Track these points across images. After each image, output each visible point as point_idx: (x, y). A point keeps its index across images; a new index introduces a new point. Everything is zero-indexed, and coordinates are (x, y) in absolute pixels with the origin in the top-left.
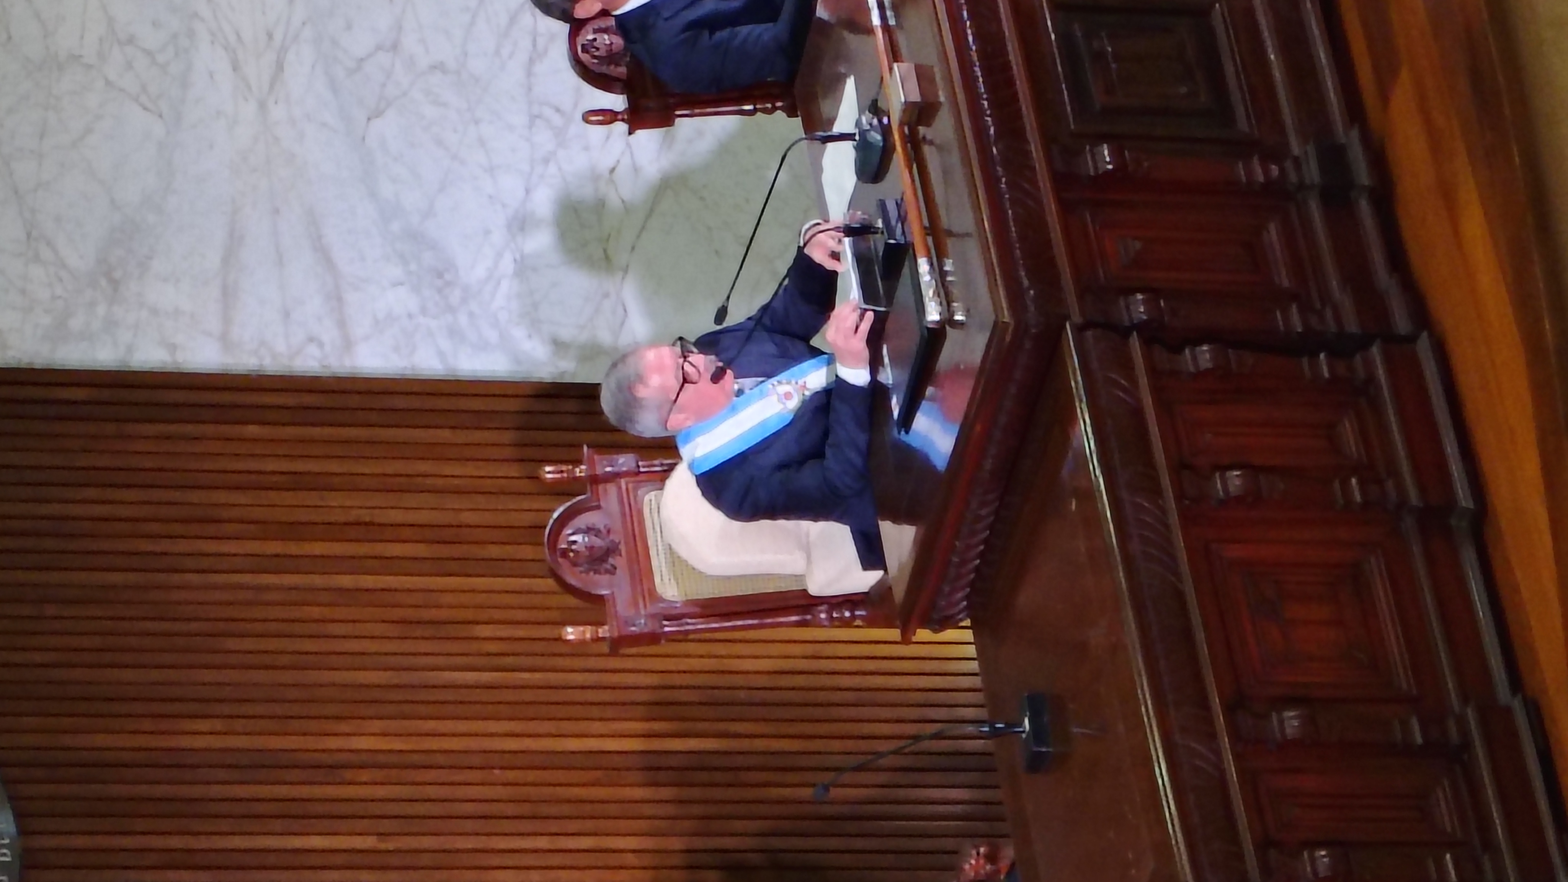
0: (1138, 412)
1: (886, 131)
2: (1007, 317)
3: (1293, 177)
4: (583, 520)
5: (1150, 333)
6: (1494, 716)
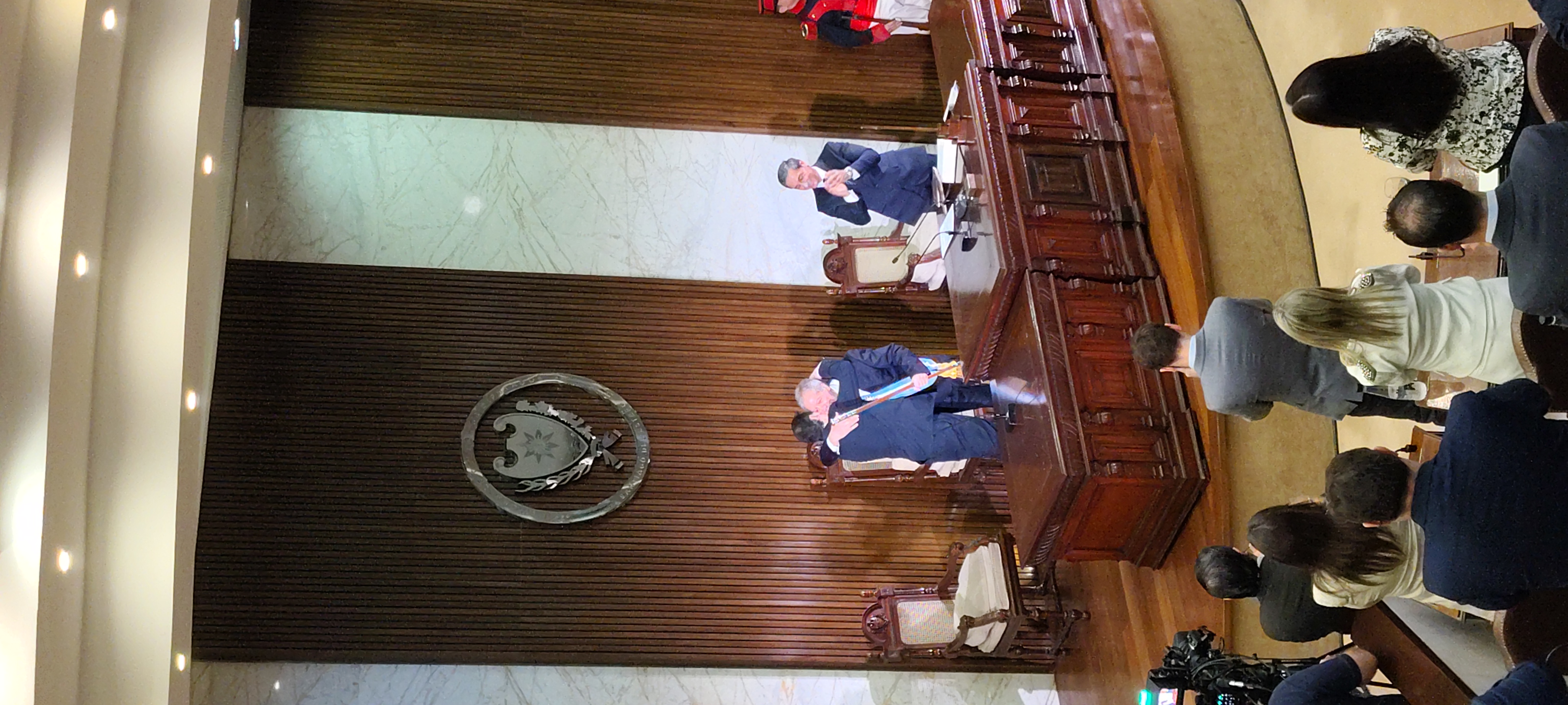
0: (1052, 303)
2: (1005, 268)
3: (1112, 217)
5: (1058, 274)
6: (1179, 418)
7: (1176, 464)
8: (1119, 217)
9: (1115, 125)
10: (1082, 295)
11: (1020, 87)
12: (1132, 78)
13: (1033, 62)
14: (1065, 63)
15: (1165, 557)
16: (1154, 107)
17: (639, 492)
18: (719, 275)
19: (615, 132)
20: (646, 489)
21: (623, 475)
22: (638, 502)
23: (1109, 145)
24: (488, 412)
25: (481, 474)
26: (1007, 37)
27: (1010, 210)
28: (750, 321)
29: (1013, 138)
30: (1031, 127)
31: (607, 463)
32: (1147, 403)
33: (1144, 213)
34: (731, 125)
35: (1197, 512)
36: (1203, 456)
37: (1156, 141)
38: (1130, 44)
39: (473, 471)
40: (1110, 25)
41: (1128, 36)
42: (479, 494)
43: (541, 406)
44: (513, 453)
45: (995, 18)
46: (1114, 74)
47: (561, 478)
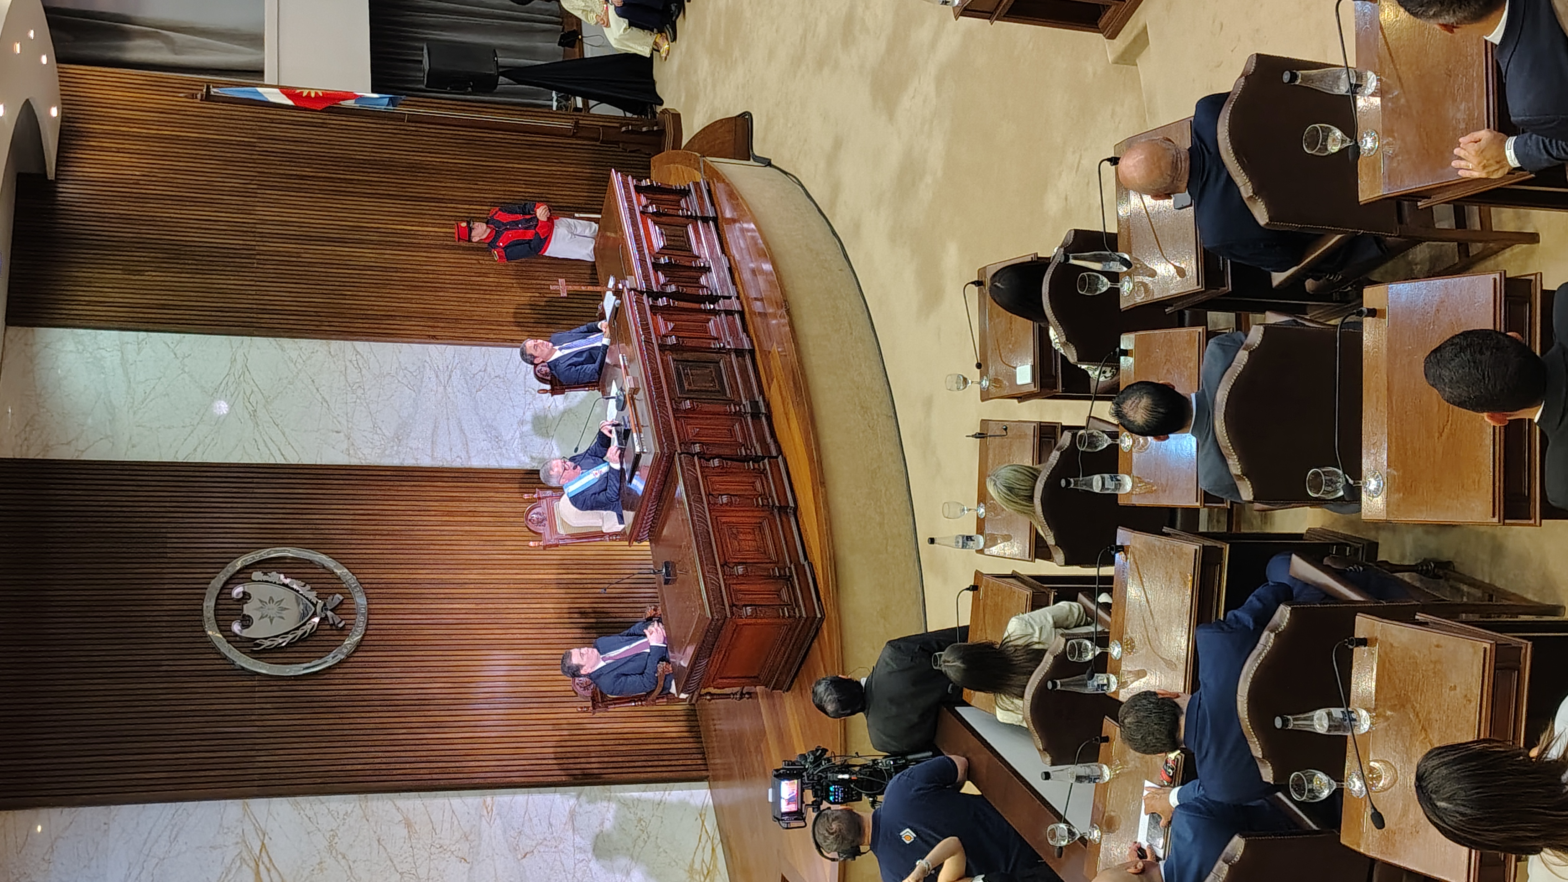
0: (697, 480)
1: (625, 396)
2: (659, 451)
3: (743, 410)
4: (535, 511)
5: (701, 455)
6: (799, 567)
7: (798, 606)
8: (749, 410)
9: (743, 336)
10: (723, 471)
11: (667, 307)
12: (756, 299)
13: (678, 287)
14: (703, 287)
15: (792, 682)
16: (774, 322)
17: (359, 646)
18: (426, 462)
19: (336, 345)
20: (364, 643)
21: (344, 632)
22: (356, 655)
23: (740, 353)
24: (226, 583)
25: (220, 636)
26: (656, 266)
27: (662, 405)
28: (453, 499)
29: (663, 348)
30: (677, 338)
31: (331, 621)
32: (774, 558)
33: (768, 406)
34: (433, 338)
35: (815, 644)
36: (819, 599)
37: (775, 349)
38: (753, 272)
39: (213, 633)
40: (737, 257)
41: (752, 265)
42: (219, 653)
43: (274, 576)
44: (249, 616)
45: (646, 251)
46: (742, 296)
47: (291, 637)
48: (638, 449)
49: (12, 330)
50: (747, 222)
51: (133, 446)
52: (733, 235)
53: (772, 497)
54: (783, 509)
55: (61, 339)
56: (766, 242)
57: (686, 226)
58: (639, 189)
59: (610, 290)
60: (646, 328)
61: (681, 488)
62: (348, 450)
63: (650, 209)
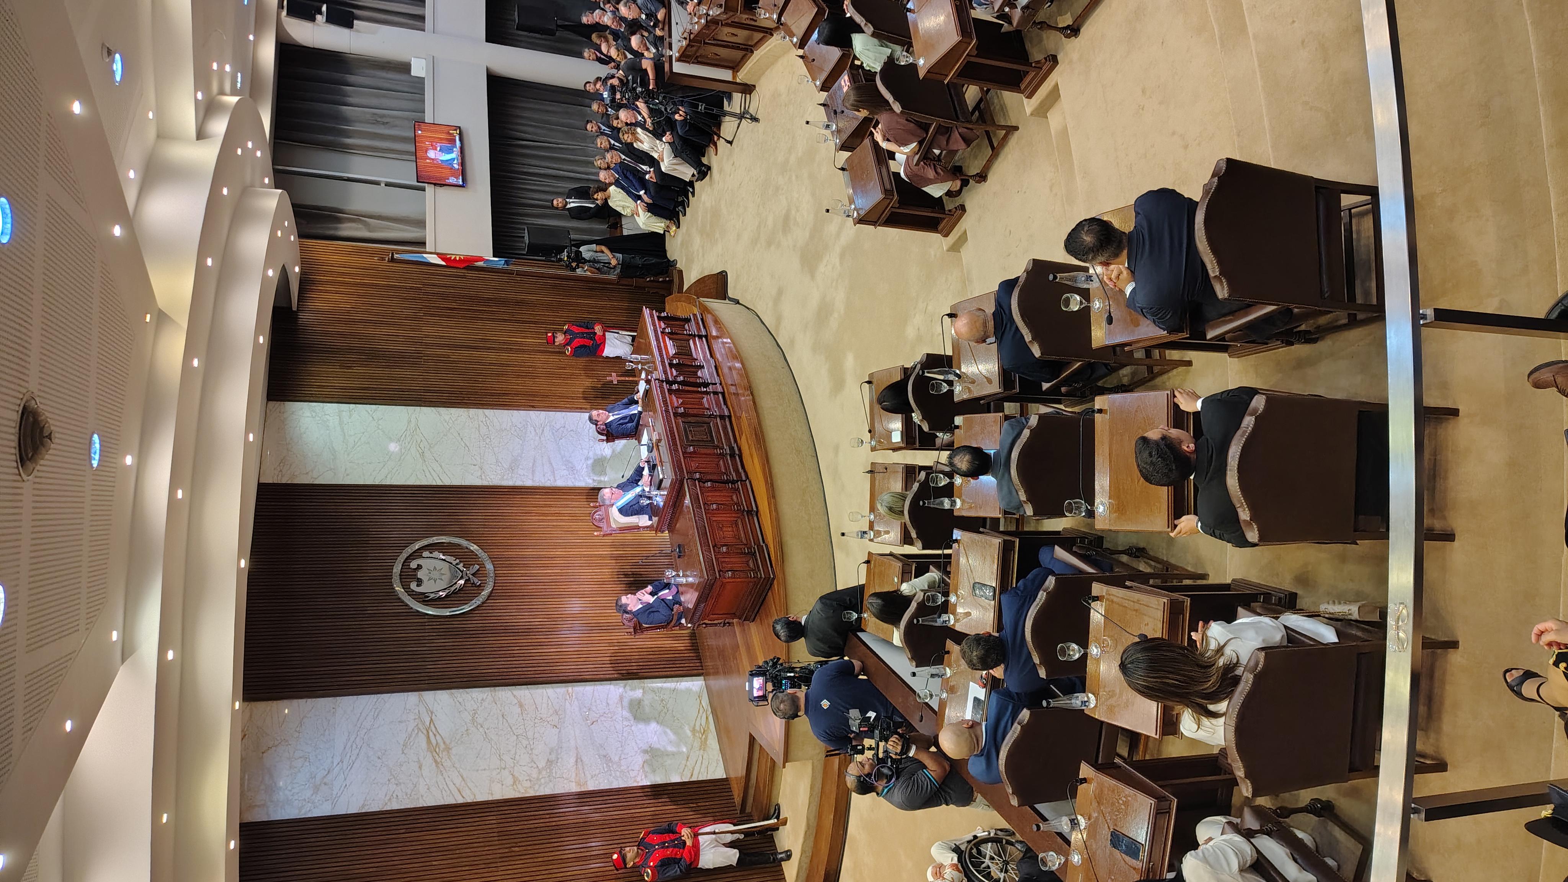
0: (697, 494)
1: (652, 443)
2: (674, 477)
3: (725, 452)
5: (700, 480)
6: (760, 548)
7: (759, 570)
8: (728, 452)
9: (724, 407)
10: (713, 490)
11: (678, 390)
12: (732, 385)
13: (684, 377)
14: (700, 377)
15: (756, 616)
16: (743, 398)
17: (489, 596)
18: (529, 483)
19: (473, 412)
20: (492, 595)
21: (480, 587)
22: (488, 601)
23: (722, 417)
24: (407, 559)
25: (403, 590)
26: (671, 365)
27: (676, 450)
28: (546, 506)
29: (676, 414)
30: (685, 408)
31: (472, 582)
32: (745, 541)
33: (740, 450)
34: (533, 407)
35: (770, 593)
36: (771, 566)
37: (744, 416)
38: (730, 368)
39: (399, 589)
40: (720, 359)
41: (729, 364)
42: (403, 602)
43: (436, 554)
44: (421, 579)
45: (665, 357)
46: (723, 382)
47: (448, 591)
48: (661, 477)
49: (271, 404)
50: (727, 338)
51: (348, 475)
52: (717, 346)
53: (743, 505)
54: (750, 512)
55: (302, 409)
56: (738, 351)
57: (688, 341)
58: (660, 318)
59: (643, 379)
60: (665, 402)
61: (687, 501)
62: (481, 476)
63: (667, 330)
